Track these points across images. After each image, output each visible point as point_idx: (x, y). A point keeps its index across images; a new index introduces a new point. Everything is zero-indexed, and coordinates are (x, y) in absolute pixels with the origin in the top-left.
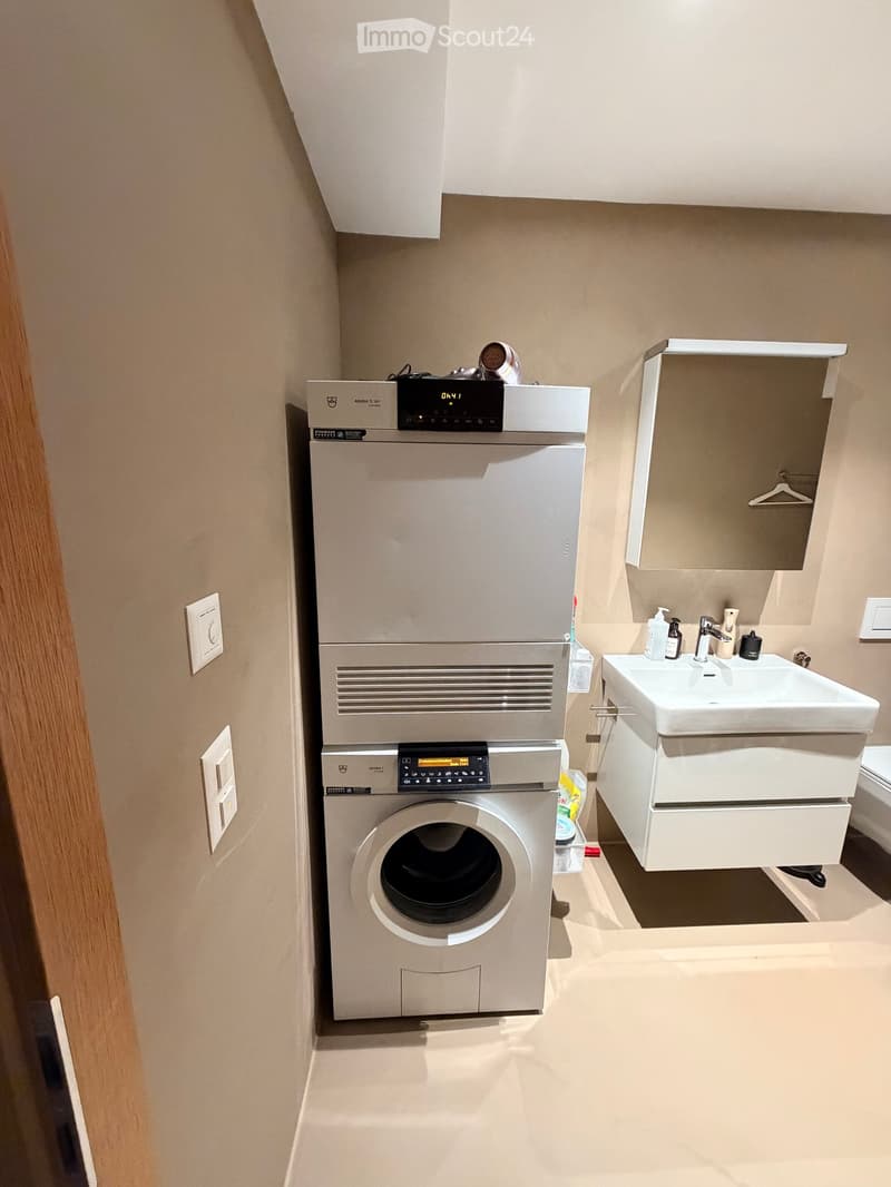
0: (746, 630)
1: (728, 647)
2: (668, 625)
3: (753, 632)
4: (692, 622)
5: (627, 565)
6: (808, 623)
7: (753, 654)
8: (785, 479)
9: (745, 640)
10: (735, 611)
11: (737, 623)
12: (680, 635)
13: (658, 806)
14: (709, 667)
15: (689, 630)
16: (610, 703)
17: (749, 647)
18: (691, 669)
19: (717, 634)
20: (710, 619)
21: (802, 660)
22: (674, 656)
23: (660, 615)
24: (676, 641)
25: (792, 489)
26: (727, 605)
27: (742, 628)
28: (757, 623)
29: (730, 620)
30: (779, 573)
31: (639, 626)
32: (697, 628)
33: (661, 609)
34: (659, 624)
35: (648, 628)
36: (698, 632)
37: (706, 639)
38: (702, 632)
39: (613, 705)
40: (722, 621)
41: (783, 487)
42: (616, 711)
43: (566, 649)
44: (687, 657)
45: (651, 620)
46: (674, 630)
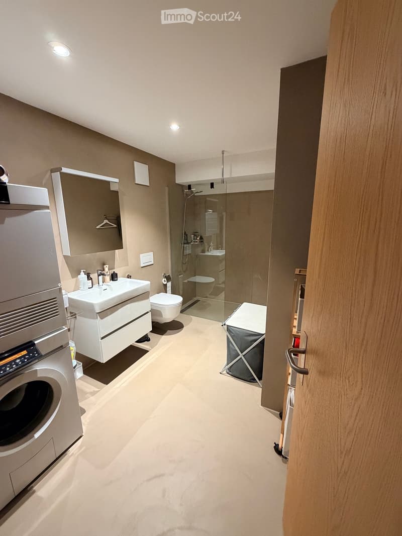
0: (112, 272)
1: (108, 278)
2: (86, 276)
3: (114, 272)
4: (94, 273)
5: (64, 256)
6: (128, 265)
7: (116, 279)
8: (106, 218)
9: (112, 275)
10: (107, 266)
11: (109, 270)
12: (91, 279)
13: (102, 338)
14: (104, 287)
15: (94, 276)
16: (71, 313)
17: (114, 277)
18: (99, 289)
19: (103, 275)
20: (100, 270)
21: (129, 277)
22: (91, 287)
23: (82, 273)
24: (90, 281)
25: (109, 222)
26: (104, 264)
27: (110, 271)
28: (114, 268)
29: (106, 269)
30: (117, 251)
31: (75, 279)
32: (96, 274)
33: (82, 271)
34: (83, 276)
35: (79, 279)
36: (97, 276)
37: (101, 277)
38: (99, 275)
39: (73, 313)
40: (104, 270)
41: (106, 221)
42: (75, 315)
43: (60, 289)
44: (96, 286)
45: (79, 276)
46: (89, 278)
